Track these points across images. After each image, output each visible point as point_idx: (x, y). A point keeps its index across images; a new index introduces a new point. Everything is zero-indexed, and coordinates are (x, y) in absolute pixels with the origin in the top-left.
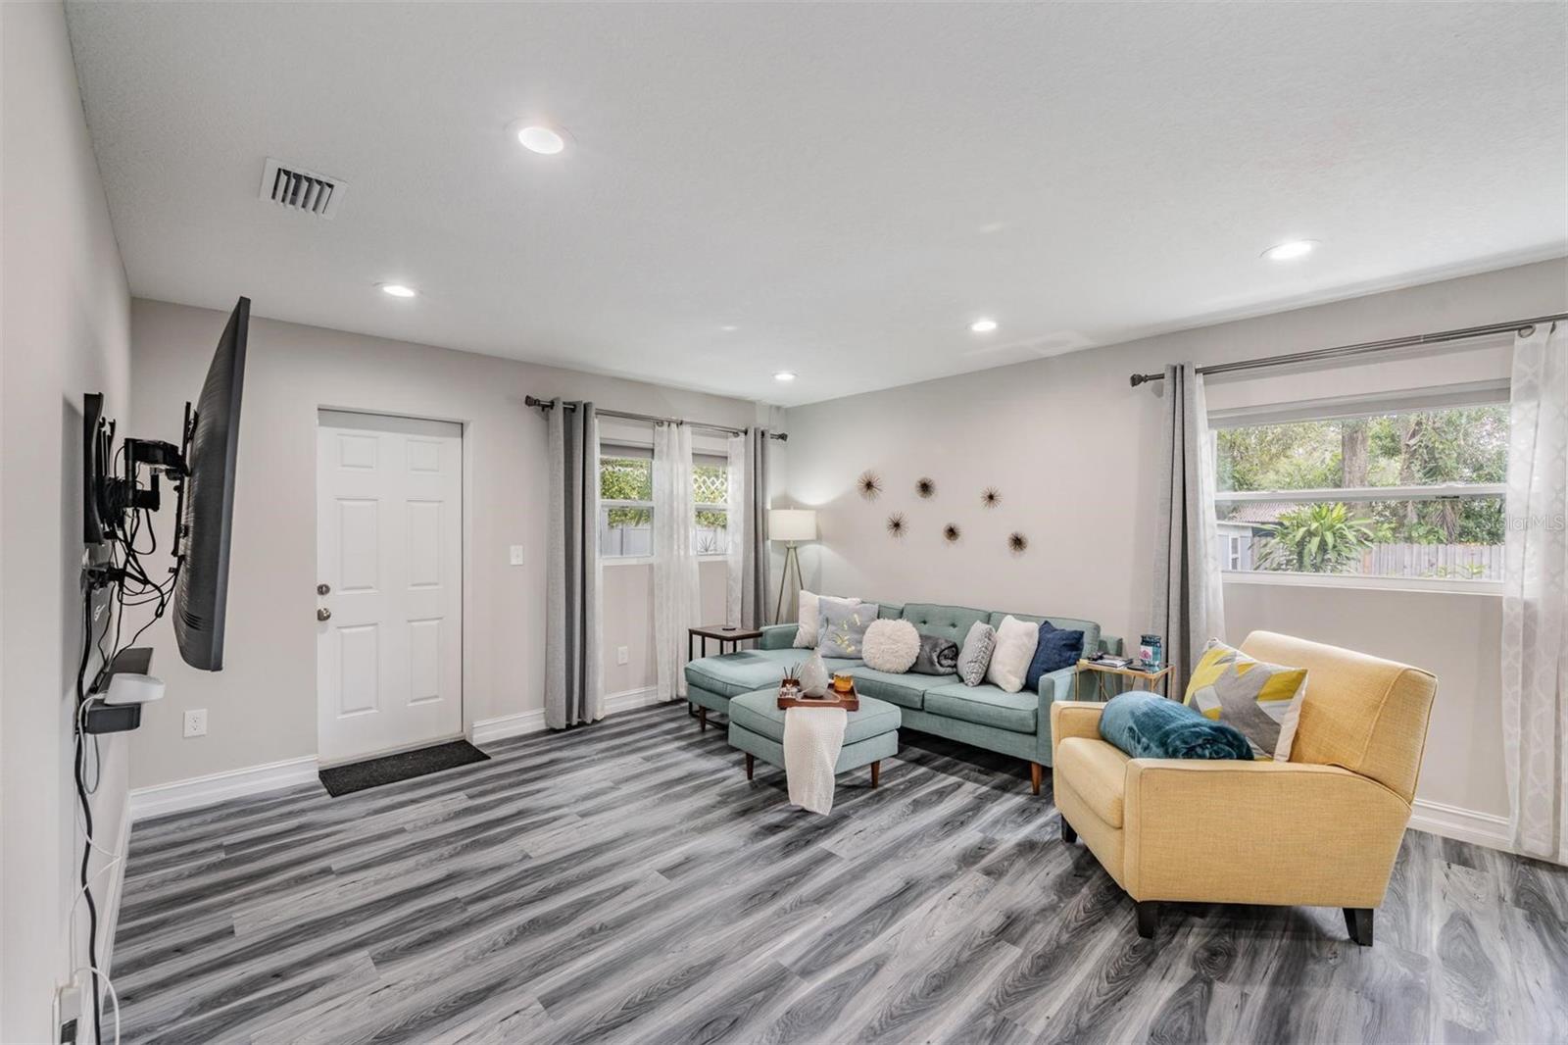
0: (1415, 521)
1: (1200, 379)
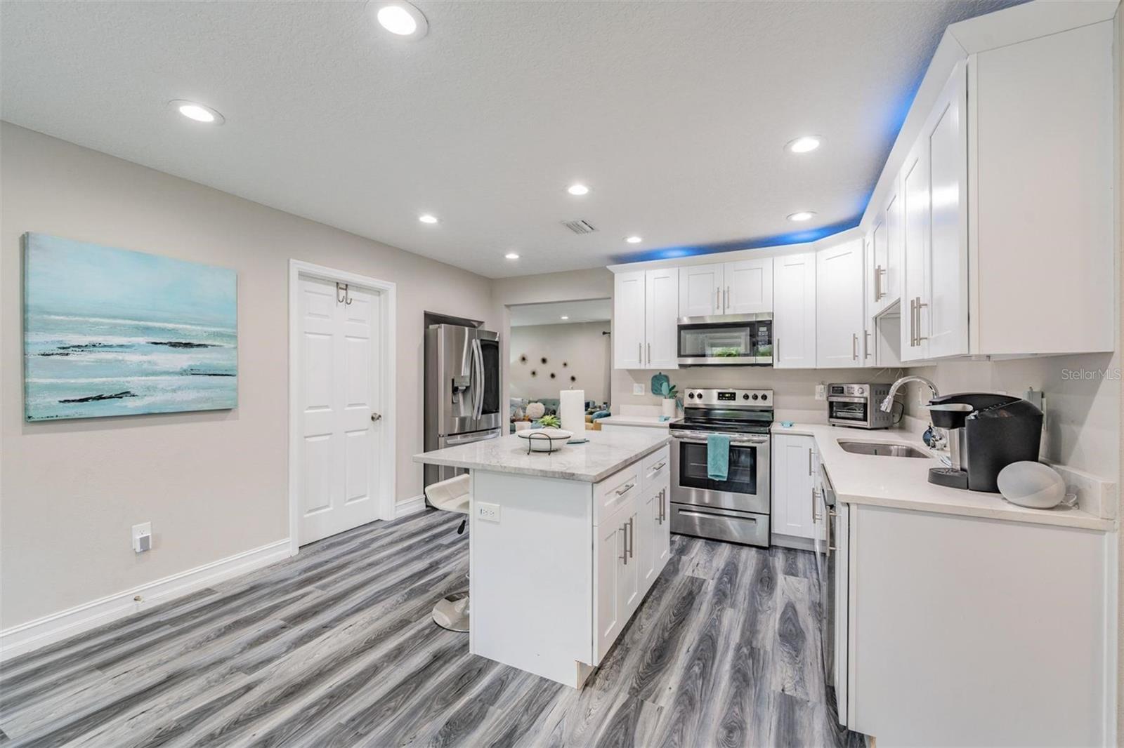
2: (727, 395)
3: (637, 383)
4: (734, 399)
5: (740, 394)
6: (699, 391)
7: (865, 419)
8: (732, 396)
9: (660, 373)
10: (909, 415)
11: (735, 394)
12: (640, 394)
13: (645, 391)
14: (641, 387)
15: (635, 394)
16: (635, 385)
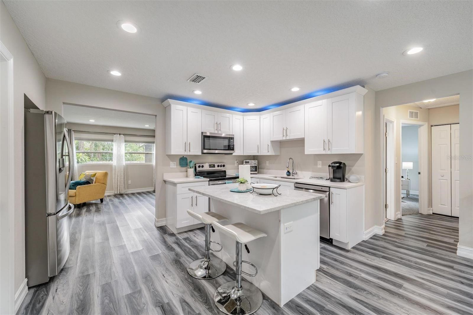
0: (93, 156)
1: (73, 132)
2: (212, 166)
3: (172, 161)
4: (215, 167)
5: (216, 165)
6: (202, 164)
7: (256, 171)
8: (214, 166)
9: (183, 157)
10: (261, 169)
11: (214, 165)
12: (173, 167)
13: (176, 166)
14: (174, 164)
15: (171, 167)
16: (171, 162)
